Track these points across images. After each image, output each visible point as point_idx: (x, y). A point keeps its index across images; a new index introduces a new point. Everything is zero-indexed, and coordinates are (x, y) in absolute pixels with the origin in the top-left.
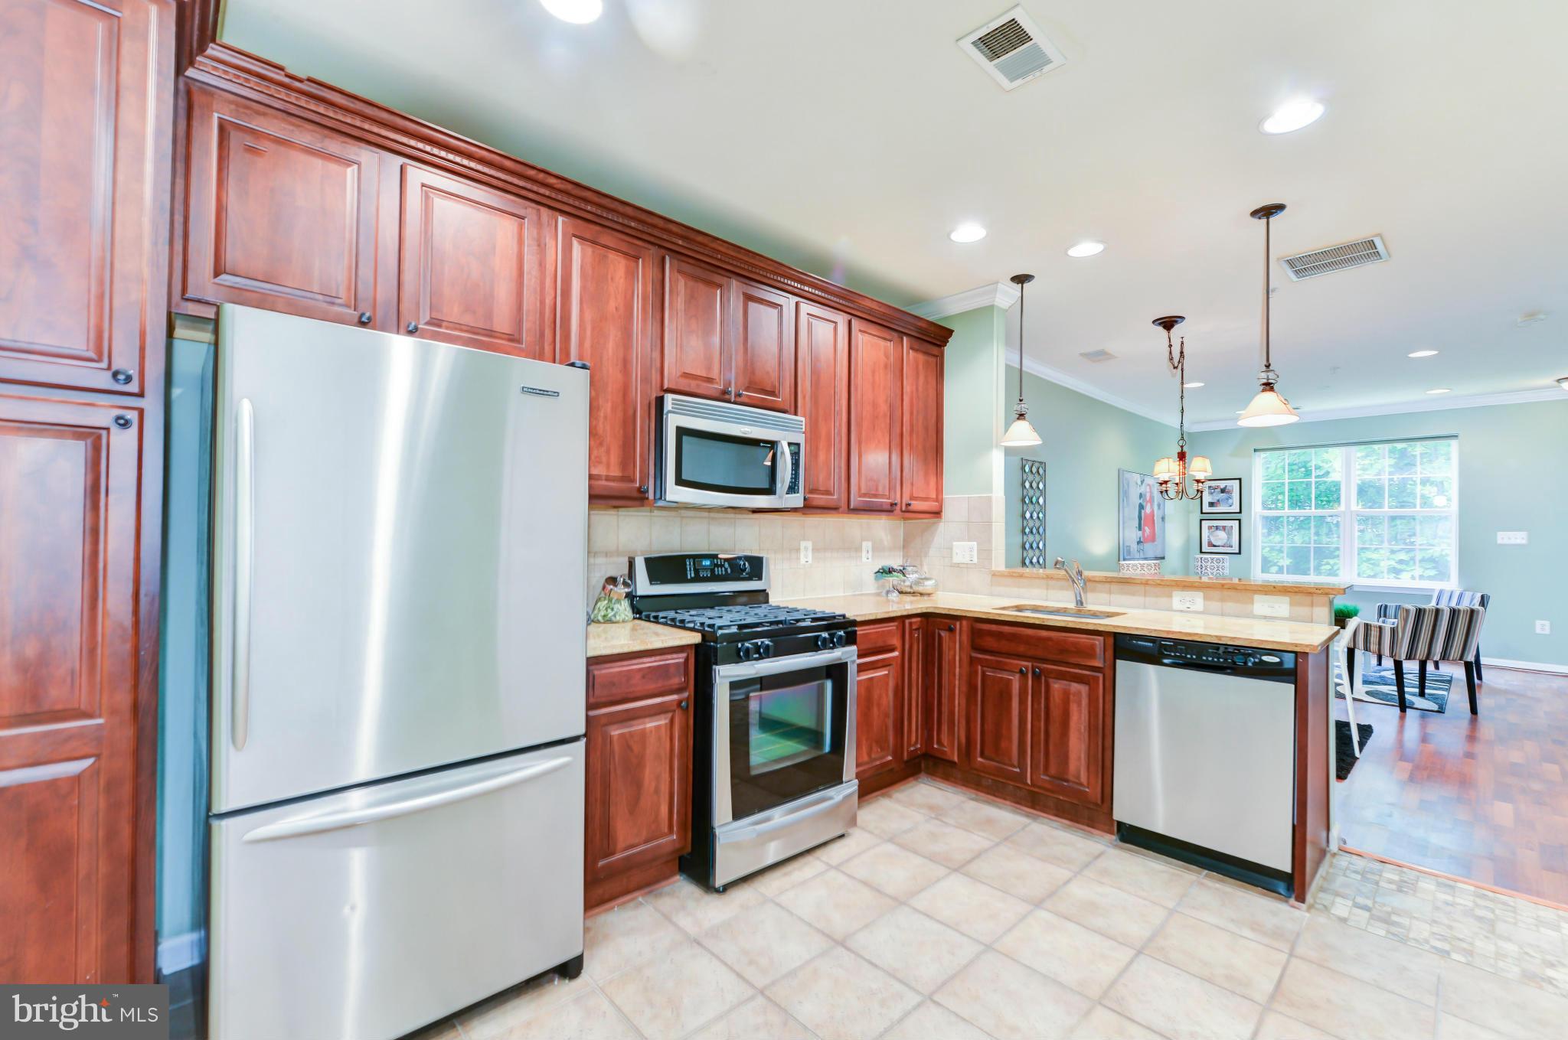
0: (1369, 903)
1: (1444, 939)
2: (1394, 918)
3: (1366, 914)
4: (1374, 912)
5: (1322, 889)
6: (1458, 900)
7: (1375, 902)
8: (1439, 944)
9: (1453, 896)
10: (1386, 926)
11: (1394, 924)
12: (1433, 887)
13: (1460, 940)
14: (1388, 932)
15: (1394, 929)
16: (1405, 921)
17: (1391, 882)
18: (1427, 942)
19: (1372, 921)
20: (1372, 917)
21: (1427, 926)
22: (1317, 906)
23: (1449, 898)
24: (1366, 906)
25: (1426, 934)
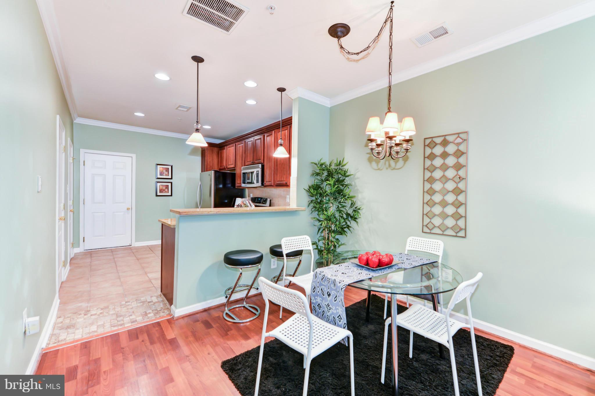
0: (150, 304)
1: (128, 305)
2: (142, 304)
3: (148, 301)
4: (147, 302)
5: (163, 301)
6: (128, 318)
7: (149, 305)
8: (128, 303)
9: (130, 319)
10: (142, 301)
11: (141, 302)
12: (137, 319)
13: (124, 307)
14: (141, 300)
15: (140, 301)
16: (139, 304)
17: (150, 313)
18: (131, 303)
19: (146, 300)
20: (147, 301)
21: (133, 306)
22: (159, 297)
23: (131, 317)
24: (150, 303)
25: (133, 304)
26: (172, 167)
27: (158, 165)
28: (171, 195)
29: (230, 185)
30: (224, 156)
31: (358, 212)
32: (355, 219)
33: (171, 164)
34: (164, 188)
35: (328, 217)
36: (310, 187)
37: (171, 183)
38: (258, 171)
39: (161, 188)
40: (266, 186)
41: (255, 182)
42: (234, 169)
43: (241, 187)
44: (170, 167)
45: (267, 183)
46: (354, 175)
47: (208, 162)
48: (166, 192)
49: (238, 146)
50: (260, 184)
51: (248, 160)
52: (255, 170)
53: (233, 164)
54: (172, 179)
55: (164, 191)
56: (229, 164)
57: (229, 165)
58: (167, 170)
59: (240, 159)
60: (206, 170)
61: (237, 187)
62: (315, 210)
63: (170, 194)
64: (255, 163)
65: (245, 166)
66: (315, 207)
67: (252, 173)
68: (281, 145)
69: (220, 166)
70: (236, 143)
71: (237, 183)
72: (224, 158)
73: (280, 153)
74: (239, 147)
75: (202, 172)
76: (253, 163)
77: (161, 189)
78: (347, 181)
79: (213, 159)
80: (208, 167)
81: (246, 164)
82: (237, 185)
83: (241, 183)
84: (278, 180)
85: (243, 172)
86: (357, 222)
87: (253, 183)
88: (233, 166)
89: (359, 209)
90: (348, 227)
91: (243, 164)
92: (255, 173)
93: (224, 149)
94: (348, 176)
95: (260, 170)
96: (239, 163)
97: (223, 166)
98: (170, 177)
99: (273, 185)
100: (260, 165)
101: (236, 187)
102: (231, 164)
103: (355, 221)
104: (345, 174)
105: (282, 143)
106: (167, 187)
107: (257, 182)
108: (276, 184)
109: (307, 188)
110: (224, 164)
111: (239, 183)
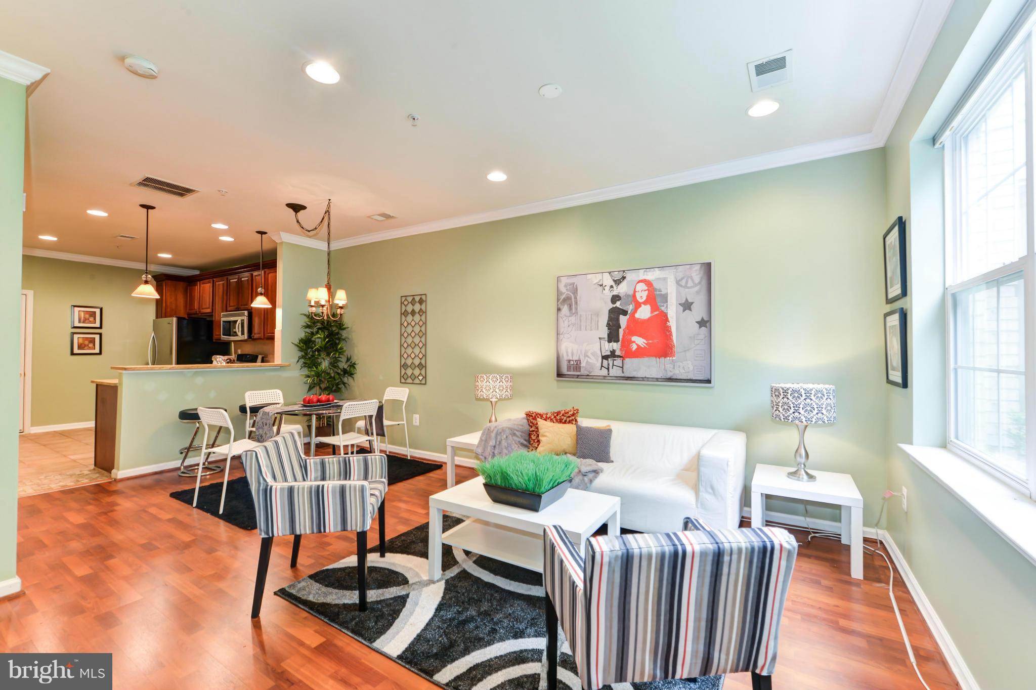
2: (69, 476)
3: (77, 474)
5: (98, 472)
16: (65, 477)
20: (75, 474)
22: (93, 470)
24: (80, 475)
25: (56, 477)
26: (101, 310)
27: (75, 306)
28: (100, 353)
29: (204, 338)
30: (195, 295)
31: (354, 368)
32: (351, 375)
33: (101, 306)
34: (86, 342)
35: (318, 373)
36: (300, 341)
37: (101, 335)
38: (244, 320)
39: (81, 341)
40: (254, 340)
41: (239, 334)
42: (211, 315)
43: (220, 339)
44: (98, 311)
45: (256, 336)
46: (351, 328)
47: (168, 304)
48: (90, 348)
49: (217, 283)
50: (246, 337)
51: (231, 304)
52: (239, 319)
53: (209, 308)
54: (101, 327)
55: (86, 347)
56: (204, 307)
57: (203, 309)
58: (93, 314)
59: (220, 302)
60: (163, 315)
61: (216, 340)
62: (304, 366)
63: (98, 352)
64: (241, 308)
65: (227, 311)
66: (304, 363)
67: (236, 322)
68: (261, 294)
69: (189, 310)
70: (214, 279)
71: (216, 335)
72: (195, 298)
73: (260, 302)
74: (219, 284)
75: (157, 317)
76: (238, 309)
77: (81, 344)
78: (344, 334)
79: (176, 300)
80: (168, 310)
81: (229, 309)
82: (215, 337)
83: (221, 335)
84: (268, 332)
85: (223, 319)
86: (353, 378)
87: (237, 335)
88: (209, 311)
89: (355, 364)
90: (344, 384)
91: (225, 308)
92: (239, 322)
93: (197, 285)
94: (344, 329)
95: (246, 319)
96: (218, 306)
97: (192, 310)
98: (98, 325)
99: (262, 337)
100: (246, 313)
101: (214, 341)
102: (207, 308)
103: (351, 377)
104: (340, 327)
105: (263, 292)
106: (93, 341)
107: (243, 333)
108: (266, 337)
109: (297, 342)
110: (195, 306)
111: (218, 335)
